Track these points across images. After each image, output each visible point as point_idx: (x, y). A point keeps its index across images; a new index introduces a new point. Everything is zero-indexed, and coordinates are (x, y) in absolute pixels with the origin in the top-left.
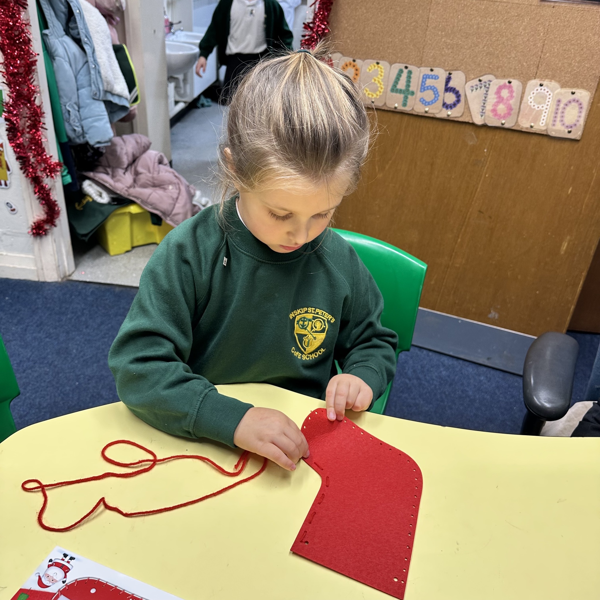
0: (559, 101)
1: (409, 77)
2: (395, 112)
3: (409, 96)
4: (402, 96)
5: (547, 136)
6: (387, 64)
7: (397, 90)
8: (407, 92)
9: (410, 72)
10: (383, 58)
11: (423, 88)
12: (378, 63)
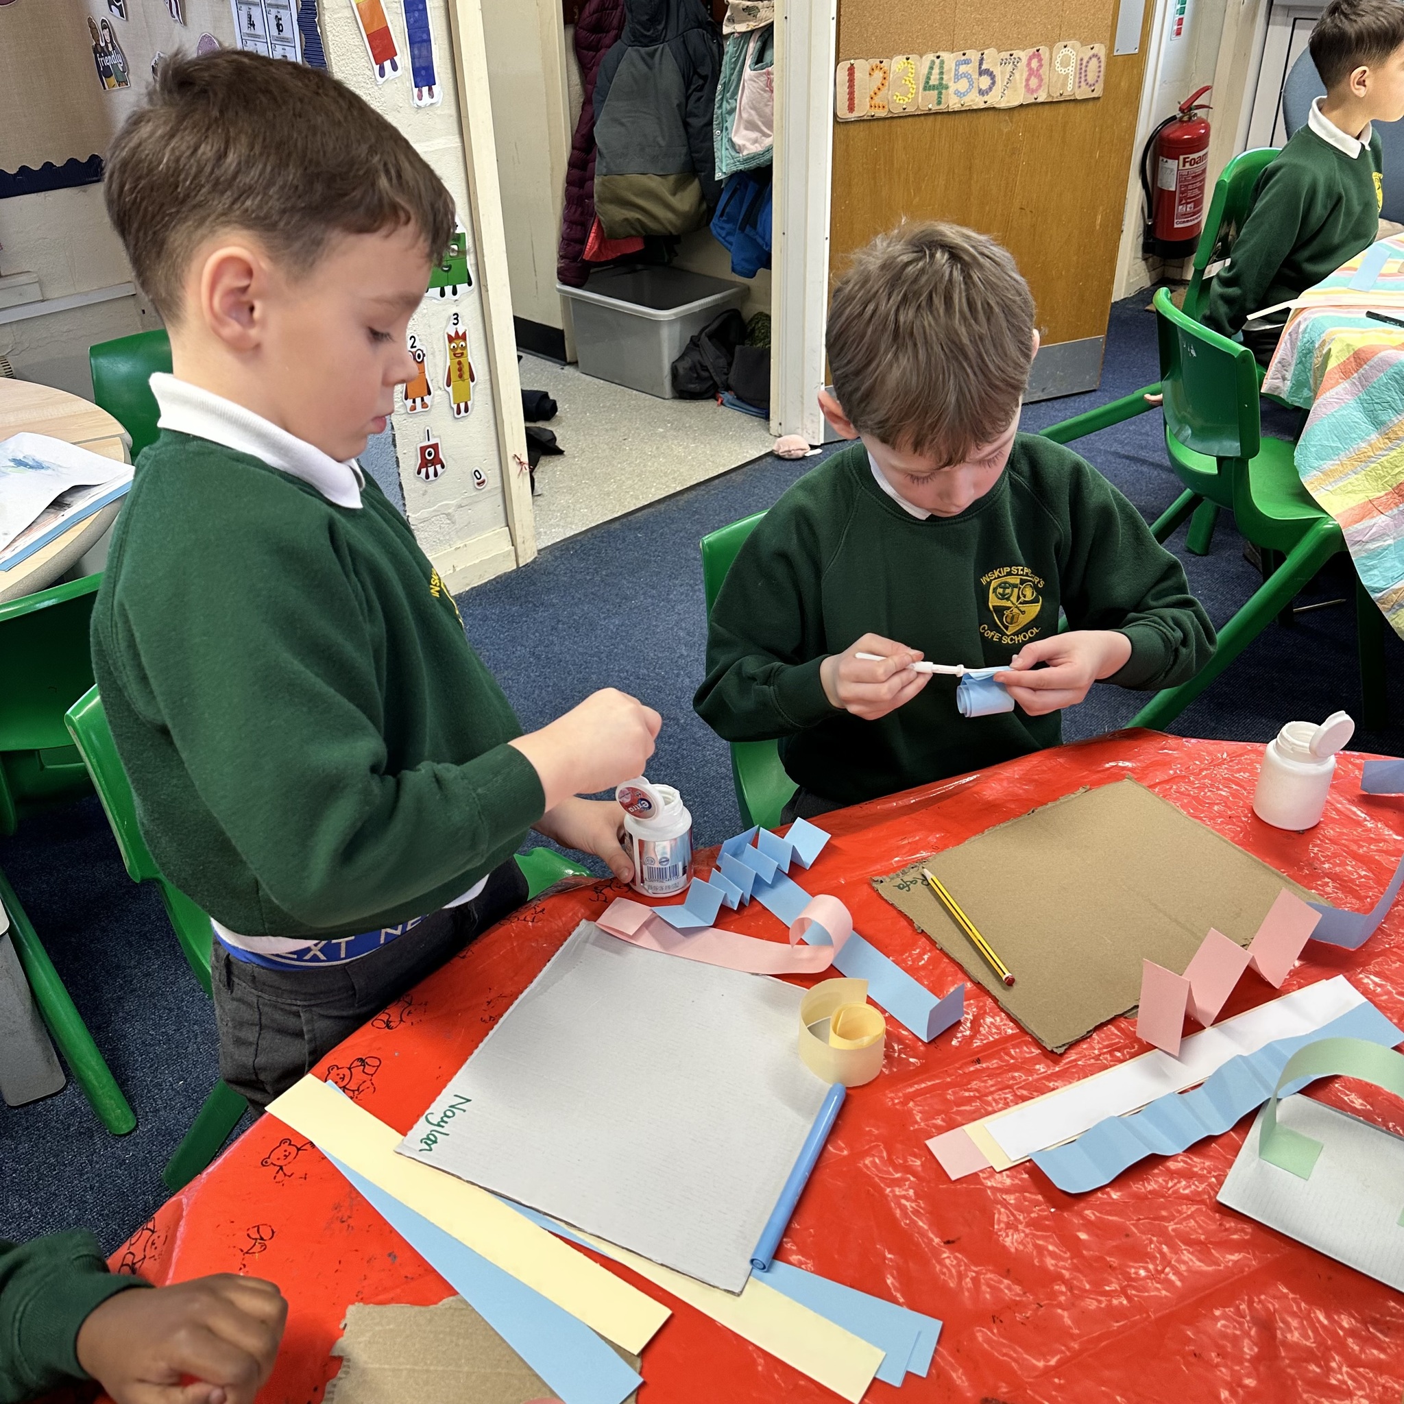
0: (1082, 60)
1: (941, 67)
2: (929, 114)
3: (944, 91)
4: (936, 92)
5: (1075, 101)
6: (918, 57)
7: (930, 87)
8: (941, 87)
9: (942, 62)
10: (912, 52)
11: (957, 77)
12: (908, 59)
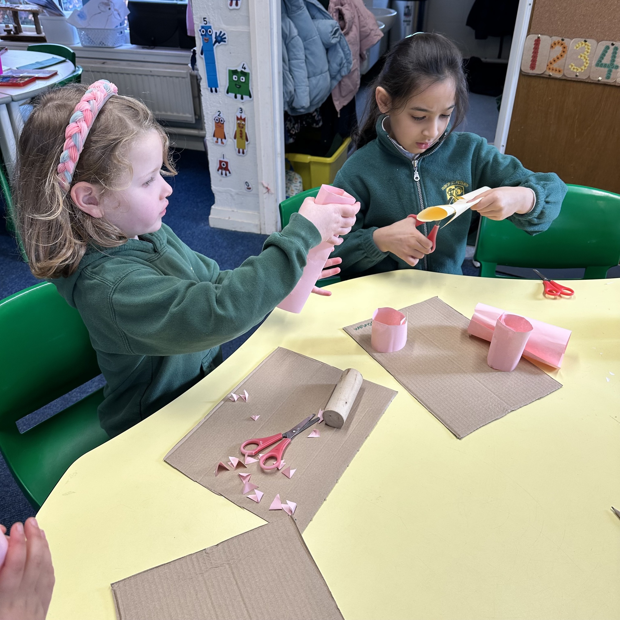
1: (615, 53)
2: (598, 84)
3: (614, 70)
4: (606, 69)
6: (594, 42)
7: (602, 64)
8: (612, 66)
9: (616, 49)
10: (591, 37)
12: (585, 41)
